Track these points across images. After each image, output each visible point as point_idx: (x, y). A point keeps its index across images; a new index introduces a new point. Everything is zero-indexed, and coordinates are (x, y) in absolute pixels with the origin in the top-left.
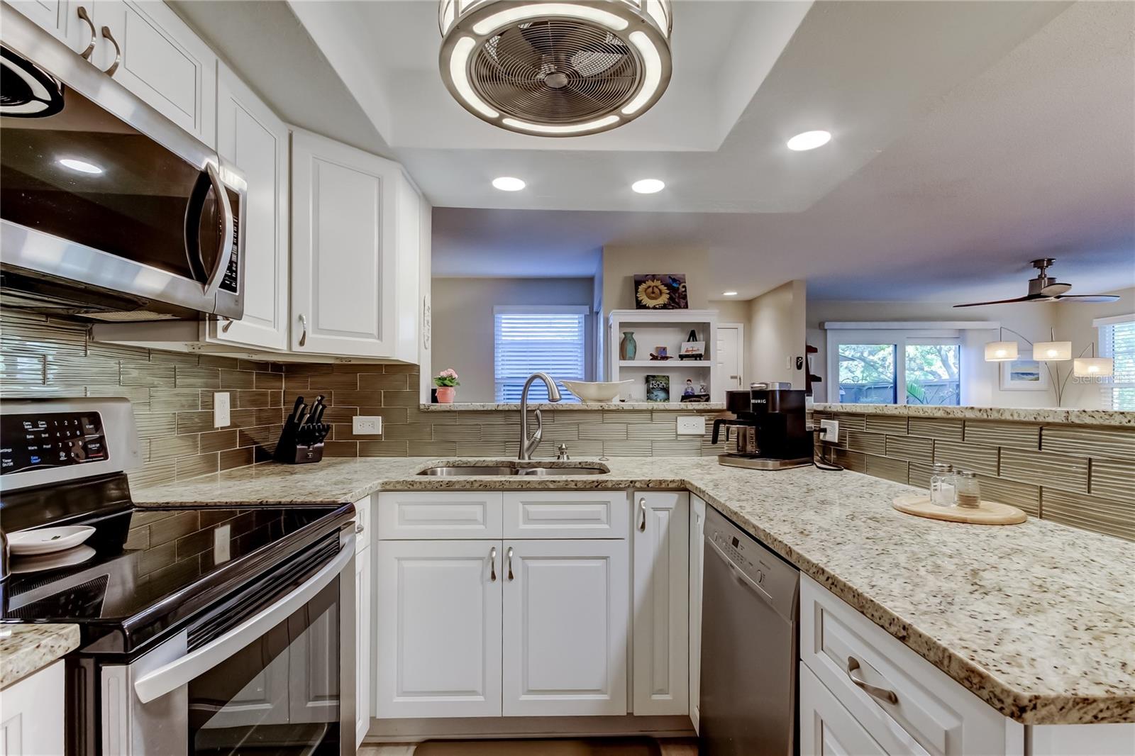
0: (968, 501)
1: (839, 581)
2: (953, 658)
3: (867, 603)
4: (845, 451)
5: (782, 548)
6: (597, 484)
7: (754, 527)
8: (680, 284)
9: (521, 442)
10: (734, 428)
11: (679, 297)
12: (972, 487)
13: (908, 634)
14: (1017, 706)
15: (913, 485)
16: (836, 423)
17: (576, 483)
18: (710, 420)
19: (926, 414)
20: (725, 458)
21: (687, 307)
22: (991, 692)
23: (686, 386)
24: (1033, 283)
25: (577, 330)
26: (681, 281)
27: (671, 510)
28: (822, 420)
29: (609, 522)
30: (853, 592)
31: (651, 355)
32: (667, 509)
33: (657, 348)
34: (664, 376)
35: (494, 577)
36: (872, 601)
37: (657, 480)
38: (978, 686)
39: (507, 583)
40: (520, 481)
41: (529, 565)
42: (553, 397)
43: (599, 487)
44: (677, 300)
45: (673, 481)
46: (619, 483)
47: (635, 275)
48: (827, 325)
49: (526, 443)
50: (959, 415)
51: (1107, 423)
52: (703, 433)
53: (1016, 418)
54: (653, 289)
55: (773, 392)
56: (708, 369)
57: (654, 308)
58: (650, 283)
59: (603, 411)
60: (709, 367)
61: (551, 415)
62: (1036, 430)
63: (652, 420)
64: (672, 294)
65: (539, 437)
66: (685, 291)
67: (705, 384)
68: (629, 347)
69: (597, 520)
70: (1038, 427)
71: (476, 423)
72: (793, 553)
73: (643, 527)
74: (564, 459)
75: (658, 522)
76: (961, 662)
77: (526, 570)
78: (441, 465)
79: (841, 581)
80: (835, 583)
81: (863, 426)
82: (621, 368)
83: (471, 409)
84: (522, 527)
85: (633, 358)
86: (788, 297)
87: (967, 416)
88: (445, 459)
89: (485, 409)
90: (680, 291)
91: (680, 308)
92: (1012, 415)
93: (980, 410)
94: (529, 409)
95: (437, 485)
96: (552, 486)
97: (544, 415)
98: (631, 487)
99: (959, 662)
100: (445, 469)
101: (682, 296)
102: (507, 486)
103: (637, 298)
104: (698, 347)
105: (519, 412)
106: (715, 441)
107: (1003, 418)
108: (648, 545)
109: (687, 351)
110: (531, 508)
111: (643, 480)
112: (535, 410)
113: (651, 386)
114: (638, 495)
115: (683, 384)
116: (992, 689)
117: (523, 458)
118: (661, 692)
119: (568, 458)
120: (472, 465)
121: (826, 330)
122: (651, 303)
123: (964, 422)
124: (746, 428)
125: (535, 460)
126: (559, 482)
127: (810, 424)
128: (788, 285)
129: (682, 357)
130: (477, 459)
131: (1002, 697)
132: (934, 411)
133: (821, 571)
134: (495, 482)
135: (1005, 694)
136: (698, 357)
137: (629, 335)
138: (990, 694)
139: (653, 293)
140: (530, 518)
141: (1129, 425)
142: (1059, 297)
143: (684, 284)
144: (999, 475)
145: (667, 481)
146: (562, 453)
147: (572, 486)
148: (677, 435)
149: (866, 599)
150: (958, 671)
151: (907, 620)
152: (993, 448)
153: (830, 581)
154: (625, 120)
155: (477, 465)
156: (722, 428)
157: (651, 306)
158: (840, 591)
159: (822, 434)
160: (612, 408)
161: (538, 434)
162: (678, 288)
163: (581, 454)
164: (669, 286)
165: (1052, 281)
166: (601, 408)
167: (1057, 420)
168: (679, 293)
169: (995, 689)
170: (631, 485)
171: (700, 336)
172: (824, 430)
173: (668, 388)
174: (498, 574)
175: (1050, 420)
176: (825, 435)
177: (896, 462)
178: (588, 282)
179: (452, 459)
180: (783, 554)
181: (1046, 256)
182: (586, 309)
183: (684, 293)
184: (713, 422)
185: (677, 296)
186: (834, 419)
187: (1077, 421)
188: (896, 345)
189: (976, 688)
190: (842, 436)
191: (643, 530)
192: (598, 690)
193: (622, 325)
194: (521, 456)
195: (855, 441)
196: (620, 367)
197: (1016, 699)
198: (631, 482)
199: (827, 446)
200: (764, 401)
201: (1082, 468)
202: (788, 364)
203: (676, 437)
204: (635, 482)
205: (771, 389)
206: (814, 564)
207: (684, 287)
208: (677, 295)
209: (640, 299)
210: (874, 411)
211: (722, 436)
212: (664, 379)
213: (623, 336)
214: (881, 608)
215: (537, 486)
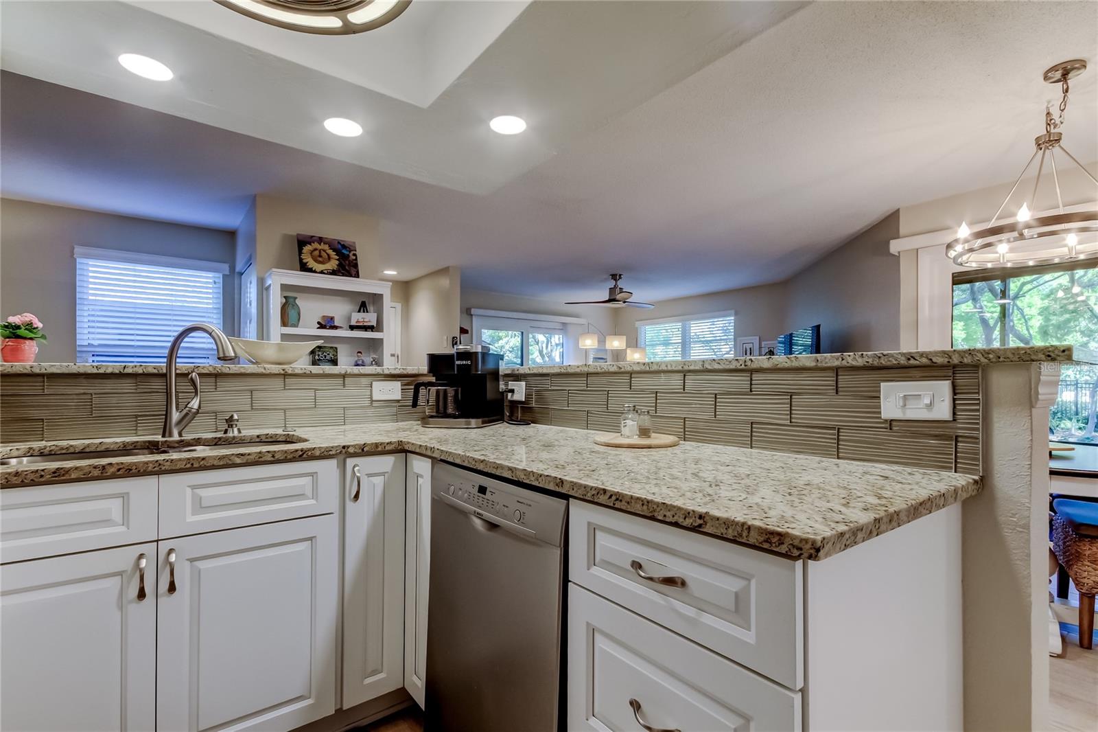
0: (644, 432)
1: (623, 496)
2: (752, 529)
3: (658, 506)
4: (531, 408)
5: (549, 482)
6: (301, 453)
7: (510, 469)
8: (350, 252)
9: (167, 415)
10: (433, 389)
11: (349, 265)
12: (646, 421)
13: (704, 522)
14: (815, 548)
15: (590, 429)
16: (523, 383)
17: (273, 454)
18: (408, 384)
19: (603, 370)
20: (425, 420)
21: (358, 277)
22: (791, 544)
23: (356, 359)
24: (612, 291)
25: (211, 291)
26: (352, 248)
27: (386, 475)
28: (510, 382)
29: (315, 496)
30: (642, 501)
31: (319, 323)
32: (383, 474)
33: (324, 316)
34: (331, 348)
35: (142, 595)
36: (664, 503)
37: (372, 444)
38: (777, 544)
39: (165, 601)
40: (189, 459)
41: (201, 567)
42: (224, 354)
43: (305, 456)
44: (347, 267)
45: (390, 443)
46: (329, 449)
47: (298, 235)
48: (473, 311)
49: (175, 416)
50: (629, 369)
51: (727, 367)
52: (400, 398)
53: (669, 368)
54: (320, 252)
55: (476, 353)
56: (381, 340)
57: (322, 272)
58: (316, 245)
59: (285, 375)
60: (382, 339)
61: (213, 380)
62: (680, 376)
63: (344, 386)
64: (341, 260)
65: (196, 407)
66: (356, 259)
67: (376, 357)
68: (292, 313)
69: (300, 496)
70: (682, 374)
71: (82, 391)
72: (565, 483)
73: (357, 496)
74: (234, 433)
75: (373, 489)
76: (760, 529)
77: (197, 576)
78: (15, 453)
79: (627, 495)
80: (620, 498)
81: (547, 383)
82: (283, 335)
83: (75, 372)
84: (191, 519)
85: (296, 326)
86: (444, 282)
87: (635, 369)
88: (24, 446)
89: (101, 371)
90: (350, 259)
91: (351, 276)
92: (667, 366)
93: (644, 364)
94: (178, 372)
95: (32, 476)
96: (238, 461)
97: (204, 380)
98: (344, 453)
99: (759, 529)
100: (25, 459)
101: (352, 264)
102: (167, 466)
103: (301, 260)
104: (370, 318)
105: (163, 376)
106: (415, 405)
107: (661, 369)
108: (361, 516)
109: (357, 322)
110: (203, 493)
111: (357, 445)
112: (188, 374)
113: (317, 357)
114: (350, 462)
115: (351, 356)
116: (791, 542)
117: (171, 435)
118: (375, 672)
119: (239, 431)
120: (77, 451)
121: (472, 315)
122: (319, 267)
123: (631, 374)
124: (445, 391)
125: (188, 437)
126: (249, 454)
127: (502, 387)
128: (444, 271)
129: (352, 328)
130: (87, 442)
131: (800, 545)
132: (609, 367)
133: (602, 492)
134: (147, 463)
135: (804, 542)
136: (371, 328)
137: (292, 300)
138: (789, 546)
139: (320, 256)
140: (203, 506)
141: (741, 367)
142: (625, 302)
143: (355, 252)
144: (656, 413)
145: (384, 443)
146: (231, 426)
147: (269, 458)
148: (372, 401)
149: (658, 504)
150: (757, 537)
151: (702, 510)
152: (652, 393)
153: (614, 498)
154: (349, 29)
155: (87, 450)
156: (422, 391)
157: (318, 270)
158: (626, 504)
159: (510, 394)
160: (297, 371)
161: (195, 404)
162: (348, 255)
163: (255, 427)
164: (338, 252)
165: (621, 291)
166: (283, 372)
167: (697, 368)
168: (349, 261)
169: (794, 541)
170: (344, 451)
171: (371, 308)
172: (512, 391)
173: (337, 359)
174: (149, 589)
175: (692, 368)
176: (512, 396)
177: (574, 413)
178: (229, 235)
179: (36, 445)
180: (551, 487)
181: (618, 272)
182: (226, 268)
183: (354, 262)
184: (413, 387)
185: (347, 265)
186: (521, 381)
187: (709, 367)
188: (522, 333)
189: (776, 546)
190: (528, 396)
191: (357, 500)
192: (300, 697)
193: (284, 287)
194: (166, 431)
195: (541, 398)
196: (281, 334)
197: (814, 542)
198: (344, 447)
199: (514, 404)
200: (469, 362)
201: (711, 401)
202: (445, 343)
203: (371, 403)
204: (348, 447)
205: (474, 351)
206: (592, 487)
207: (355, 255)
208: (347, 262)
209: (304, 261)
210: (559, 371)
211: (421, 401)
212: (331, 351)
213: (284, 300)
214: (674, 507)
215: (216, 463)
